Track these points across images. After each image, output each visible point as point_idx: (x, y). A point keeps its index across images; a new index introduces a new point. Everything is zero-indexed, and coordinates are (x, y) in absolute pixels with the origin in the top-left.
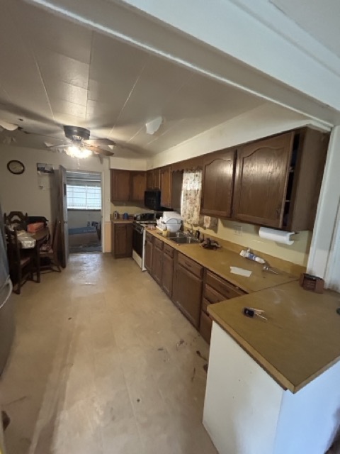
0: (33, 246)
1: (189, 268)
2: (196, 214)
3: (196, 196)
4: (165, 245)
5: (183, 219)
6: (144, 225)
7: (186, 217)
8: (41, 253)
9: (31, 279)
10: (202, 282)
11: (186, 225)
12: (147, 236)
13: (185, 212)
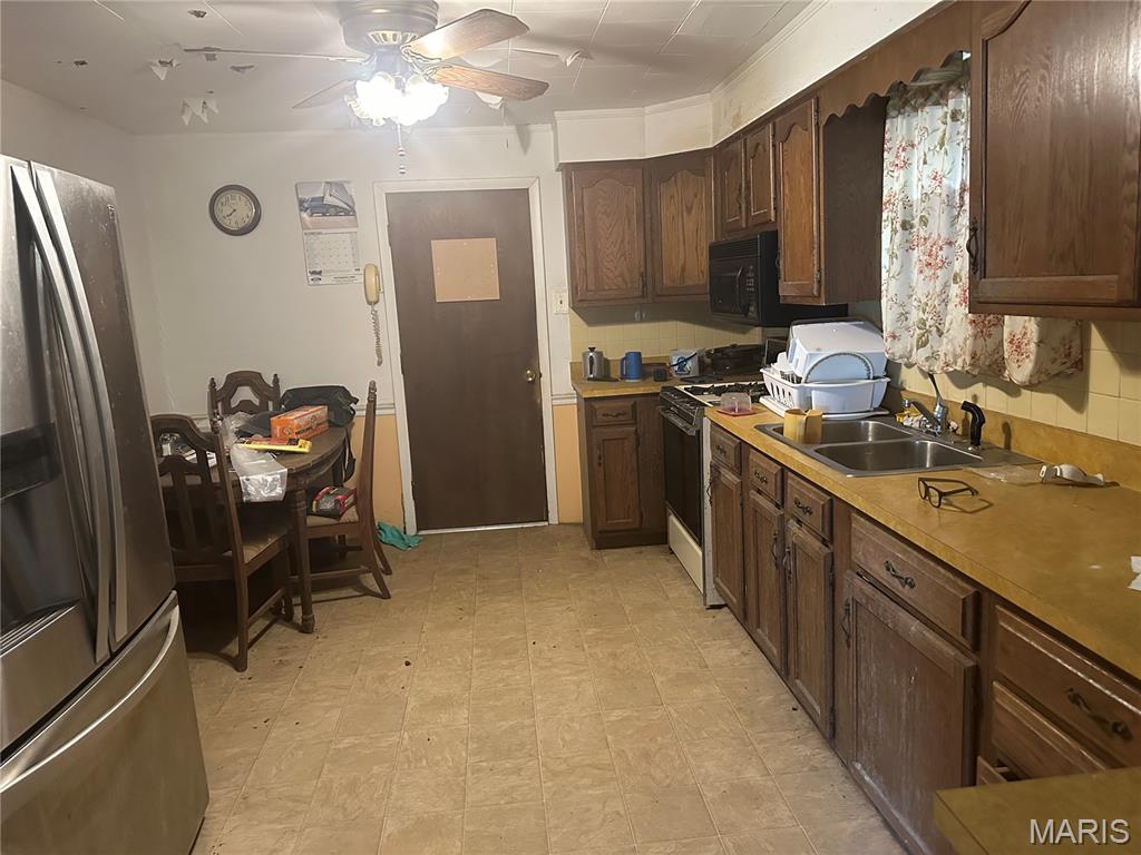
0: (279, 491)
1: (905, 592)
2: (958, 317)
3: (954, 220)
4: (791, 481)
5: (897, 350)
6: (704, 399)
7: (908, 341)
8: (312, 520)
9: (288, 619)
10: (976, 670)
11: (913, 383)
12: (716, 446)
13: (904, 316)
